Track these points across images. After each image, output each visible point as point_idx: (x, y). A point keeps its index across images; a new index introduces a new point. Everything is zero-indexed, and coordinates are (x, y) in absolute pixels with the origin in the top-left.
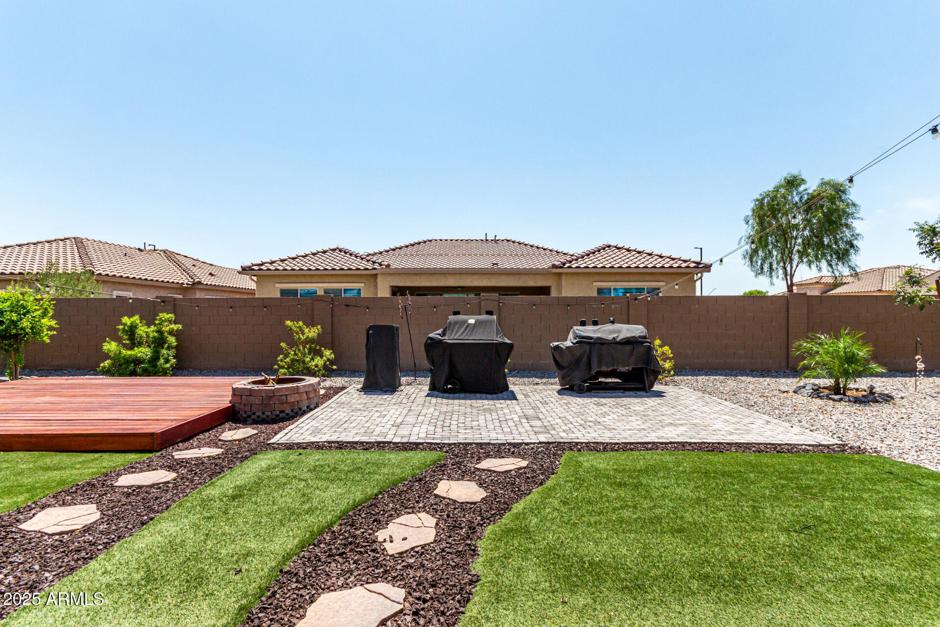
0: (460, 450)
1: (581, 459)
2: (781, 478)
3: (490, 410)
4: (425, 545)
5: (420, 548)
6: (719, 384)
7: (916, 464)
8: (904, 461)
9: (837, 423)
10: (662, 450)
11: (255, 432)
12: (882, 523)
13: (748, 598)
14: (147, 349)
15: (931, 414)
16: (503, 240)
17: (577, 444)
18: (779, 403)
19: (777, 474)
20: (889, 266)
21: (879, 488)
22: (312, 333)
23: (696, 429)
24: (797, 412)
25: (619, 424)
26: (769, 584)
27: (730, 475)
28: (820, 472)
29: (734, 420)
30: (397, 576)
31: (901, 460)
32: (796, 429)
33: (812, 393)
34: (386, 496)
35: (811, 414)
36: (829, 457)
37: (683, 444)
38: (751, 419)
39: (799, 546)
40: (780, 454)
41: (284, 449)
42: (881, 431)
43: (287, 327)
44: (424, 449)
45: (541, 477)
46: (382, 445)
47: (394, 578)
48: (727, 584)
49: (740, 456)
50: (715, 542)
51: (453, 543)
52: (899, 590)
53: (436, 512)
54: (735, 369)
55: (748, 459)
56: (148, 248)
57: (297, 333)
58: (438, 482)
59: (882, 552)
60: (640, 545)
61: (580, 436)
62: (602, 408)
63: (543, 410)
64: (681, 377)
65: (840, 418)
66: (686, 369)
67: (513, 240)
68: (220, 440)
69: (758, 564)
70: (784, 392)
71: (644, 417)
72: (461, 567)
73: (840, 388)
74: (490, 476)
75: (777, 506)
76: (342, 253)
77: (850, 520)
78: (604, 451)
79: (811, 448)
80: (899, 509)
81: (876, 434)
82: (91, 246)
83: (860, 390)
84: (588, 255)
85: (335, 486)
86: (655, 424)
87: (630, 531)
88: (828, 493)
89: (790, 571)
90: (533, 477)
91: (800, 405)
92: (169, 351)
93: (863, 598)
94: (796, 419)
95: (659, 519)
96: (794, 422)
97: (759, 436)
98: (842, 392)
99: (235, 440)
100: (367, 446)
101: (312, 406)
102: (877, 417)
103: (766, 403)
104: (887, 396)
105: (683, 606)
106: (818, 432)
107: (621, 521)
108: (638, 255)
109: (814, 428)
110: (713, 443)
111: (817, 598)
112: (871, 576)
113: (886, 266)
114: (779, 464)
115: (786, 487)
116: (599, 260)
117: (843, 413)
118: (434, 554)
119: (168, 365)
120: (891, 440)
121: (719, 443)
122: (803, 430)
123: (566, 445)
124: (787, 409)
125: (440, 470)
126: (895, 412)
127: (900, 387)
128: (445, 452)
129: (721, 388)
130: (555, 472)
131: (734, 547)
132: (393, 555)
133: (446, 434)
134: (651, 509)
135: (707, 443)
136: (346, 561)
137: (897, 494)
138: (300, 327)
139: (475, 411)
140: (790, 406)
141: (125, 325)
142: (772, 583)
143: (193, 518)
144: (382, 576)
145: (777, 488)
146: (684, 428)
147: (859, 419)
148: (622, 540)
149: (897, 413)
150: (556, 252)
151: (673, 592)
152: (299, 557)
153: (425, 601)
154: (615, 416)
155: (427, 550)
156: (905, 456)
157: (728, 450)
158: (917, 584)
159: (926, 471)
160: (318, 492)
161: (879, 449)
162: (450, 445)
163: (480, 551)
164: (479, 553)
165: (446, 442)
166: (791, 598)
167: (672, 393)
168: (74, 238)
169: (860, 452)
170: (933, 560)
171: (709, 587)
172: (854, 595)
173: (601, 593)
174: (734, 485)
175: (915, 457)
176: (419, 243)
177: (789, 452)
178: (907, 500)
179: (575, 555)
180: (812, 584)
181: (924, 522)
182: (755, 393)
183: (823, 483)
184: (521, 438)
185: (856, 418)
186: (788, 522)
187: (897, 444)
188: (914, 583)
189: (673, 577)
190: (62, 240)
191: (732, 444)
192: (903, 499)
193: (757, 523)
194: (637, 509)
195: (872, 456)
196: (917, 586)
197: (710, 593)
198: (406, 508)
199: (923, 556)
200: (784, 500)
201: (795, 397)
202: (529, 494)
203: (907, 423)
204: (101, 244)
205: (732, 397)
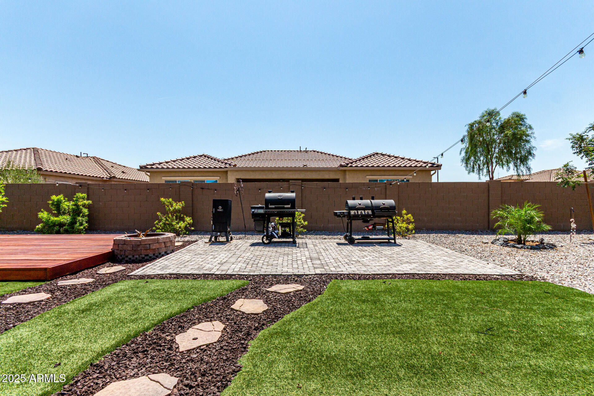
0: (260, 279)
1: (341, 284)
2: (477, 296)
3: (288, 254)
4: (210, 344)
5: (205, 346)
6: (443, 239)
7: (570, 287)
8: (562, 285)
9: (519, 262)
10: (399, 279)
11: (124, 268)
12: (545, 326)
13: (441, 383)
14: (68, 217)
15: (580, 256)
16: (311, 151)
17: (341, 275)
18: (481, 250)
19: (475, 293)
20: (555, 169)
21: (544, 302)
22: (178, 206)
23: (424, 265)
24: (493, 255)
25: (372, 262)
26: (458, 372)
27: (442, 294)
28: (505, 292)
29: (450, 260)
30: (179, 368)
31: (560, 284)
32: (491, 265)
33: (503, 243)
34: (196, 309)
35: (502, 256)
36: (511, 283)
37: (413, 275)
38: (461, 259)
39: (485, 343)
40: (478, 281)
41: (138, 279)
42: (547, 267)
43: (161, 202)
44: (236, 279)
45: (311, 297)
46: (207, 276)
47: (177, 369)
48: (426, 372)
49: (451, 282)
50: (424, 341)
51: (232, 342)
52: (556, 375)
53: (228, 320)
54: (455, 230)
55: (456, 284)
56: (83, 155)
57: (168, 206)
58: (236, 300)
59: (545, 347)
60: (368, 343)
61: (344, 269)
62: (363, 253)
63: (324, 254)
64: (420, 235)
65: (521, 258)
66: (423, 230)
67: (317, 151)
68: (97, 274)
69: (452, 356)
70: (485, 243)
71: (391, 258)
72: (230, 360)
73: (522, 240)
74: (275, 296)
75: (472, 315)
76: (206, 158)
77: (523, 324)
78: (359, 279)
79: (500, 277)
80: (558, 317)
81: (544, 268)
82: (43, 154)
83: (535, 241)
84: (363, 159)
85: (161, 303)
86: (397, 262)
87: (363, 333)
88: (509, 306)
89: (476, 362)
90: (305, 297)
91: (495, 251)
92: (84, 218)
93: (529, 382)
94: (491, 259)
95: (386, 324)
96: (490, 261)
97: (465, 270)
98: (523, 243)
99: (107, 274)
100: (195, 277)
101: (169, 252)
102: (545, 258)
103: (473, 250)
104: (552, 245)
105: (390, 390)
106: (506, 267)
107: (359, 325)
108: (395, 159)
109: (503, 265)
110: (434, 274)
111: (494, 382)
112: (535, 365)
113: (553, 169)
114: (477, 287)
115: (480, 302)
116: (370, 162)
117: (523, 256)
118: (214, 351)
119: (82, 227)
120: (554, 272)
121: (438, 274)
122: (496, 266)
123: (334, 275)
124: (487, 253)
125: (242, 292)
126: (557, 255)
127: (561, 240)
128: (250, 280)
129: (445, 241)
130: (322, 293)
131: (436, 344)
132: (183, 351)
133: (253, 269)
134: (382, 318)
135: (430, 274)
136: (146, 357)
137: (557, 306)
138: (170, 202)
139: (278, 255)
140: (488, 251)
141: (53, 200)
142: (461, 371)
143: (45, 326)
144: (168, 368)
145: (473, 303)
146: (415, 265)
147: (533, 259)
148: (356, 340)
149: (558, 255)
150: (344, 158)
151: (384, 379)
152: (111, 353)
153: (191, 387)
154: (371, 258)
155: (210, 348)
156: (563, 282)
157: (444, 279)
158: (569, 370)
159: (577, 291)
160: (147, 307)
161: (546, 277)
162: (254, 276)
163: (250, 348)
164: (248, 350)
165: (252, 274)
166: (474, 383)
167: (411, 244)
168: (33, 148)
169: (533, 280)
170: (581, 352)
171: (412, 375)
172: (522, 379)
173: (329, 379)
174: (444, 301)
175: (570, 283)
176: (258, 153)
177: (484, 279)
178: (563, 311)
179: (317, 351)
180: (491, 371)
181: (575, 325)
182: (467, 244)
183: (506, 299)
184: (304, 271)
185: (531, 259)
186: (478, 326)
187: (558, 274)
188: (567, 370)
189: (387, 367)
190: (25, 150)
191: (446, 274)
192: (560, 310)
193: (456, 327)
194: (372, 317)
195: (541, 282)
196: (569, 372)
197: (413, 379)
198: (207, 318)
199: (574, 349)
200: (477, 311)
201: (492, 246)
202: (299, 308)
203: (565, 261)
204: (51, 152)
205: (452, 246)
